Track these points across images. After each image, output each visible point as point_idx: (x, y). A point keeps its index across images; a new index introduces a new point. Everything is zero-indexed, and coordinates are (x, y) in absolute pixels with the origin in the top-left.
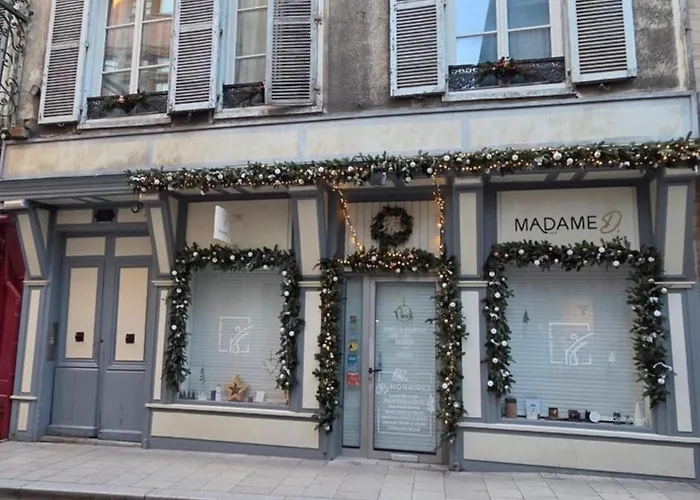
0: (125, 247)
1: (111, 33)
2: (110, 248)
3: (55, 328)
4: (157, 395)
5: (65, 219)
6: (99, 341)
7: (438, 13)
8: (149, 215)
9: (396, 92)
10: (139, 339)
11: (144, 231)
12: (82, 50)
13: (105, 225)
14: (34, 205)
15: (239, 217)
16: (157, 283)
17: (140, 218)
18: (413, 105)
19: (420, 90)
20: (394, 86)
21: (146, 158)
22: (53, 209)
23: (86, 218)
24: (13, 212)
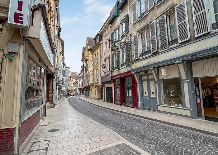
0: (150, 77)
1: (143, 41)
2: (148, 78)
3: (142, 91)
4: (158, 103)
5: (141, 74)
6: (148, 94)
7: (206, 12)
8: (152, 71)
9: (196, 36)
10: (154, 93)
11: (152, 74)
12: (138, 46)
13: (146, 74)
14: (136, 73)
15: (168, 69)
16: (155, 83)
17: (151, 72)
18: (202, 37)
19: (203, 33)
20: (196, 35)
21: (150, 62)
22: (139, 72)
23: (143, 73)
24: (134, 74)
